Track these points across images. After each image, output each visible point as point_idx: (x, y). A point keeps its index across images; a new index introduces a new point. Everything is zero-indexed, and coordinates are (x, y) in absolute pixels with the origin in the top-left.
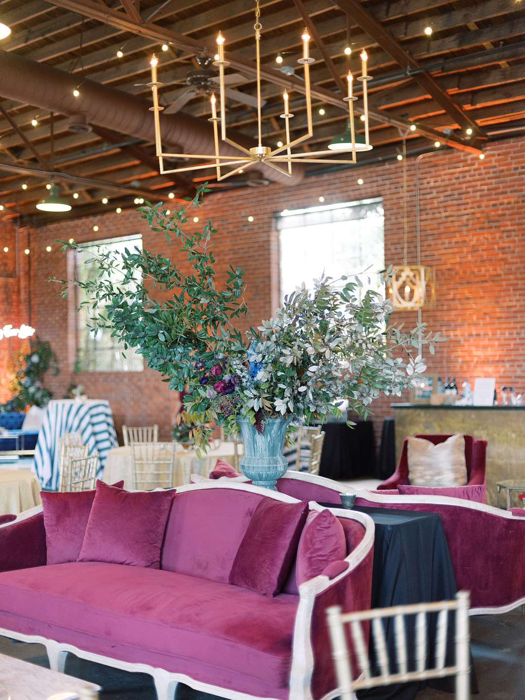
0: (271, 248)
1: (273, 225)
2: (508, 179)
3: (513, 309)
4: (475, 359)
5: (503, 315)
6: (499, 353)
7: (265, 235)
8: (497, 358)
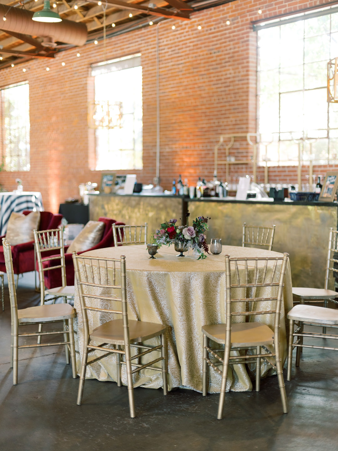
0: (87, 88)
1: (89, 72)
2: (203, 38)
3: (204, 130)
4: (185, 164)
5: (199, 134)
6: (197, 160)
7: (84, 79)
8: (196, 163)
